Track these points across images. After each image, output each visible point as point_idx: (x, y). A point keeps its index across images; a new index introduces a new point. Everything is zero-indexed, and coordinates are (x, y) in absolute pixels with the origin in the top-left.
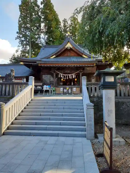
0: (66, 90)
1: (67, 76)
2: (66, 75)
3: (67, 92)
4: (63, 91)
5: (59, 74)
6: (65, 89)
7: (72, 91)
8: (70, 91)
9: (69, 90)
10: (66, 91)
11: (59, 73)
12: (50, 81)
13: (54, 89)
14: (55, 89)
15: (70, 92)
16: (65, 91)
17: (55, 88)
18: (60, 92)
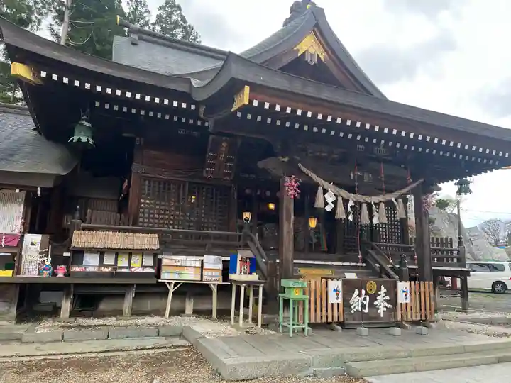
0: (359, 295)
2: (359, 198)
3: (366, 311)
4: (346, 306)
6: (357, 292)
7: (393, 301)
8: (381, 303)
9: (376, 295)
10: (363, 306)
15: (381, 311)
16: (356, 301)
18: (324, 309)
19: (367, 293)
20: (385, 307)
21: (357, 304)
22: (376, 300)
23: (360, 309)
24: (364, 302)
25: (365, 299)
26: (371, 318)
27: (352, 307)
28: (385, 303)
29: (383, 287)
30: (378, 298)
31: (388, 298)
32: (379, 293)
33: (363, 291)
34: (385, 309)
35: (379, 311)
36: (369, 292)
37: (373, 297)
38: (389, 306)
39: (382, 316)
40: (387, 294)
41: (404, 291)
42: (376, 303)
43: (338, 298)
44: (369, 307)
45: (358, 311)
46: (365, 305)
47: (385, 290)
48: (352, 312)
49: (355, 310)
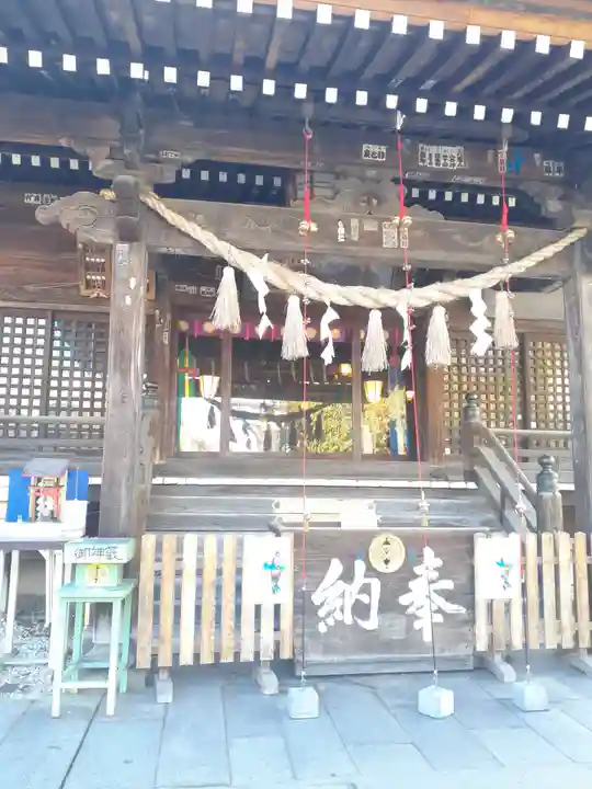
0: (348, 576)
1: (375, 319)
2: (356, 295)
3: (372, 623)
4: (304, 607)
5: (223, 263)
6: (336, 567)
7: (465, 594)
8: (425, 599)
9: (406, 575)
10: (361, 610)
11: (215, 245)
12: (45, 398)
13: (107, 586)
14: (130, 571)
15: (424, 625)
16: (334, 595)
17: (123, 552)
18: (228, 620)
19: (371, 571)
20: (439, 611)
21: (339, 603)
22: (409, 591)
23: (348, 619)
24: (364, 598)
25: (366, 589)
26: (388, 646)
27: (321, 613)
28: (441, 602)
29: (428, 552)
30: (412, 584)
31: (448, 585)
32: (417, 570)
33: (360, 566)
34: (439, 618)
35: (417, 625)
36: (381, 567)
37: (397, 584)
38: (451, 608)
39: (427, 637)
40: (444, 573)
41: (501, 564)
42: (403, 600)
43: (276, 589)
44: (381, 610)
45: (340, 623)
46: (368, 608)
47: (439, 562)
48: (322, 628)
49: (331, 621)
